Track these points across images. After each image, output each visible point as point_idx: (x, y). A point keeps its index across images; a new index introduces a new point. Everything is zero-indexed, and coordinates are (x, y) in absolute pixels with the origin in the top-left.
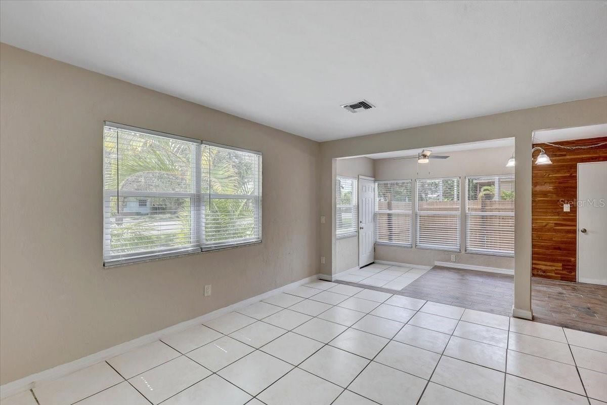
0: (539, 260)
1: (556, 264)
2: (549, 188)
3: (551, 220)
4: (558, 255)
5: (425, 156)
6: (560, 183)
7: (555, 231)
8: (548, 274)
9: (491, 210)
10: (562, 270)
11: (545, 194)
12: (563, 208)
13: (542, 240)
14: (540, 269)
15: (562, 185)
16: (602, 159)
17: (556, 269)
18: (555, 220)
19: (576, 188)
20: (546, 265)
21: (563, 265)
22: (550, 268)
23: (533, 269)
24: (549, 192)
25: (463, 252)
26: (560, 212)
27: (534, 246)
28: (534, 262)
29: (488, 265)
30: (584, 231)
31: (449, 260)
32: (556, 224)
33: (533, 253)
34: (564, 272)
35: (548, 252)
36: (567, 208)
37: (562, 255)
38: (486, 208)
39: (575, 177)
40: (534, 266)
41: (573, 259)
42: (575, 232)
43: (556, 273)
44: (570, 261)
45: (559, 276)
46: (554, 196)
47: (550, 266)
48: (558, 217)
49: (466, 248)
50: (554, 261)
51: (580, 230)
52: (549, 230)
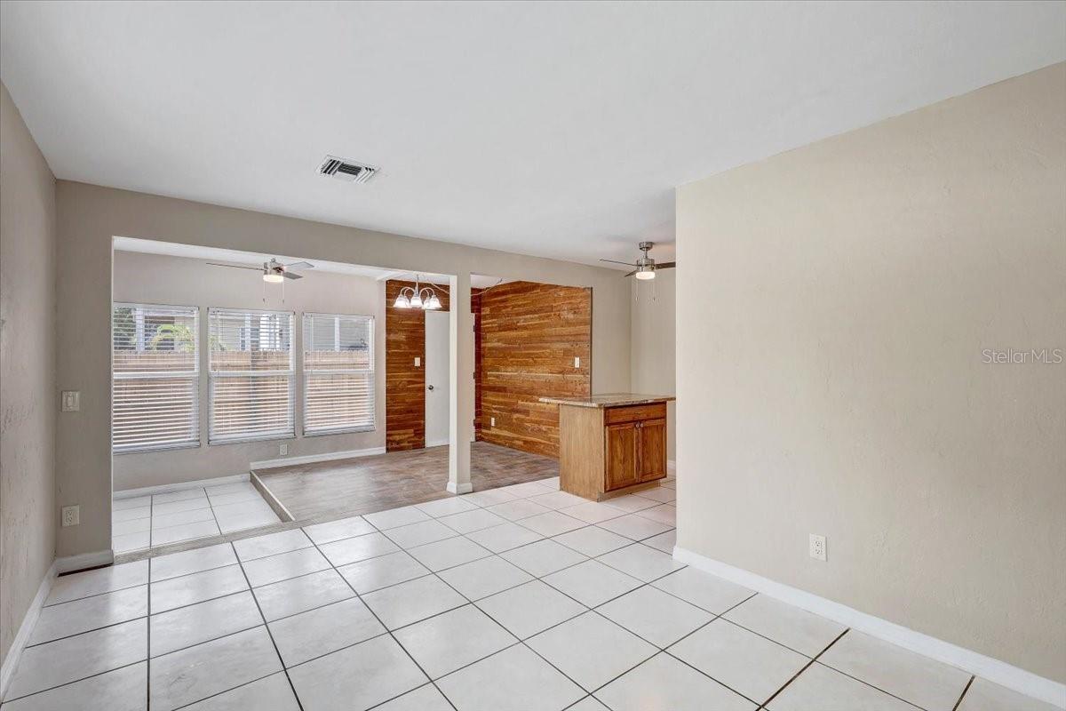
0: (393, 429)
1: (408, 431)
2: (402, 337)
3: (403, 377)
4: (410, 419)
5: (279, 270)
6: (411, 332)
7: (408, 390)
8: (402, 445)
9: (266, 367)
10: (414, 437)
11: (398, 344)
12: (414, 362)
13: (395, 403)
14: (394, 441)
15: (413, 334)
17: (409, 437)
18: (408, 376)
19: (424, 338)
20: (400, 434)
21: (414, 431)
22: (404, 437)
23: (388, 442)
24: (402, 342)
25: (300, 436)
26: (411, 368)
27: (388, 413)
28: (390, 432)
29: (336, 450)
30: (431, 388)
31: (277, 456)
32: (410, 382)
34: (415, 439)
35: (401, 417)
36: (417, 362)
37: (413, 419)
38: (258, 363)
39: (424, 325)
40: (388, 438)
41: (422, 422)
42: (423, 390)
43: (409, 442)
44: (420, 425)
45: (412, 444)
46: (406, 347)
47: (403, 434)
48: (409, 373)
49: (303, 428)
50: (406, 427)
51: (428, 387)
52: (402, 390)
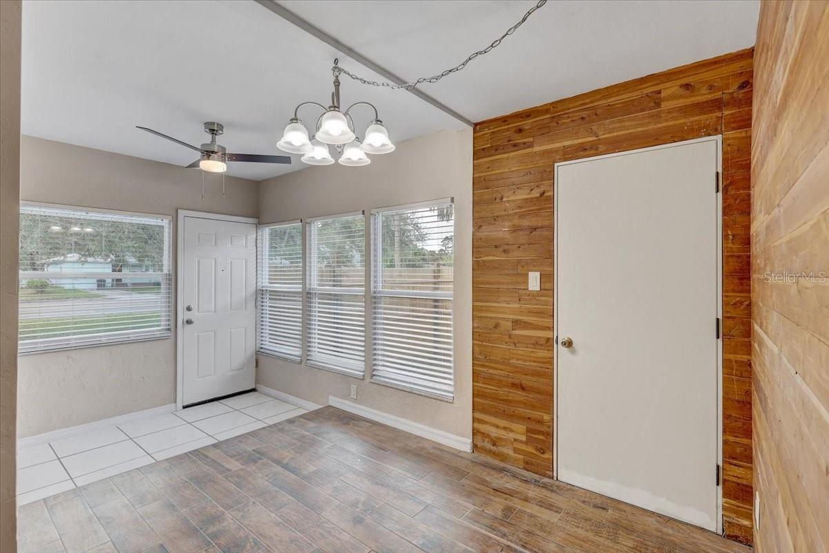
0: (485, 411)
1: (514, 426)
2: (503, 230)
3: (506, 311)
4: (519, 402)
6: (520, 217)
7: (514, 340)
8: (502, 449)
10: (526, 443)
11: (495, 246)
12: (526, 283)
13: (490, 361)
14: (488, 436)
15: (525, 223)
16: (602, 148)
17: (515, 440)
18: (513, 311)
19: (553, 229)
20: (497, 427)
21: (528, 430)
22: (505, 435)
23: (475, 432)
24: (504, 240)
25: (368, 380)
26: (522, 292)
27: (476, 375)
28: (478, 415)
29: (403, 414)
30: (569, 344)
31: (347, 396)
32: (516, 323)
33: (476, 394)
34: (531, 449)
35: (501, 393)
36: (534, 281)
37: (525, 404)
39: (550, 201)
40: (476, 425)
41: (546, 417)
42: (549, 343)
43: (515, 450)
44: (540, 422)
45: (522, 457)
47: (505, 428)
48: (518, 305)
49: (373, 370)
50: (511, 417)
51: (560, 341)
52: (502, 338)
